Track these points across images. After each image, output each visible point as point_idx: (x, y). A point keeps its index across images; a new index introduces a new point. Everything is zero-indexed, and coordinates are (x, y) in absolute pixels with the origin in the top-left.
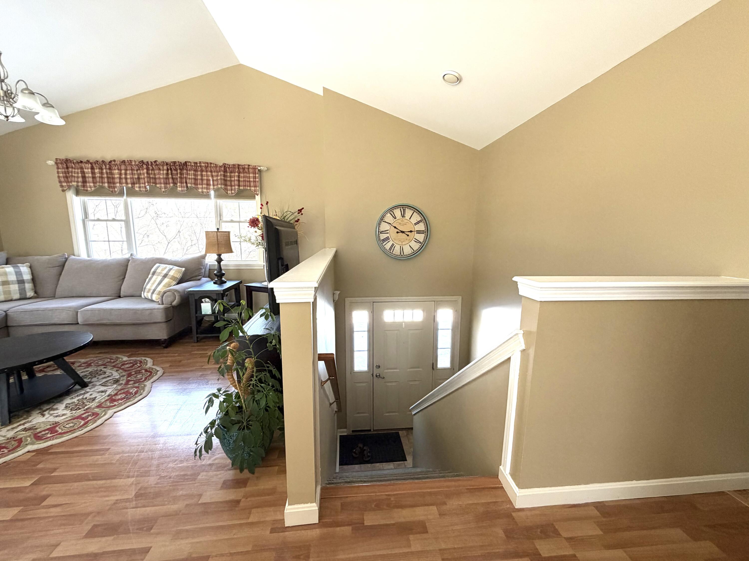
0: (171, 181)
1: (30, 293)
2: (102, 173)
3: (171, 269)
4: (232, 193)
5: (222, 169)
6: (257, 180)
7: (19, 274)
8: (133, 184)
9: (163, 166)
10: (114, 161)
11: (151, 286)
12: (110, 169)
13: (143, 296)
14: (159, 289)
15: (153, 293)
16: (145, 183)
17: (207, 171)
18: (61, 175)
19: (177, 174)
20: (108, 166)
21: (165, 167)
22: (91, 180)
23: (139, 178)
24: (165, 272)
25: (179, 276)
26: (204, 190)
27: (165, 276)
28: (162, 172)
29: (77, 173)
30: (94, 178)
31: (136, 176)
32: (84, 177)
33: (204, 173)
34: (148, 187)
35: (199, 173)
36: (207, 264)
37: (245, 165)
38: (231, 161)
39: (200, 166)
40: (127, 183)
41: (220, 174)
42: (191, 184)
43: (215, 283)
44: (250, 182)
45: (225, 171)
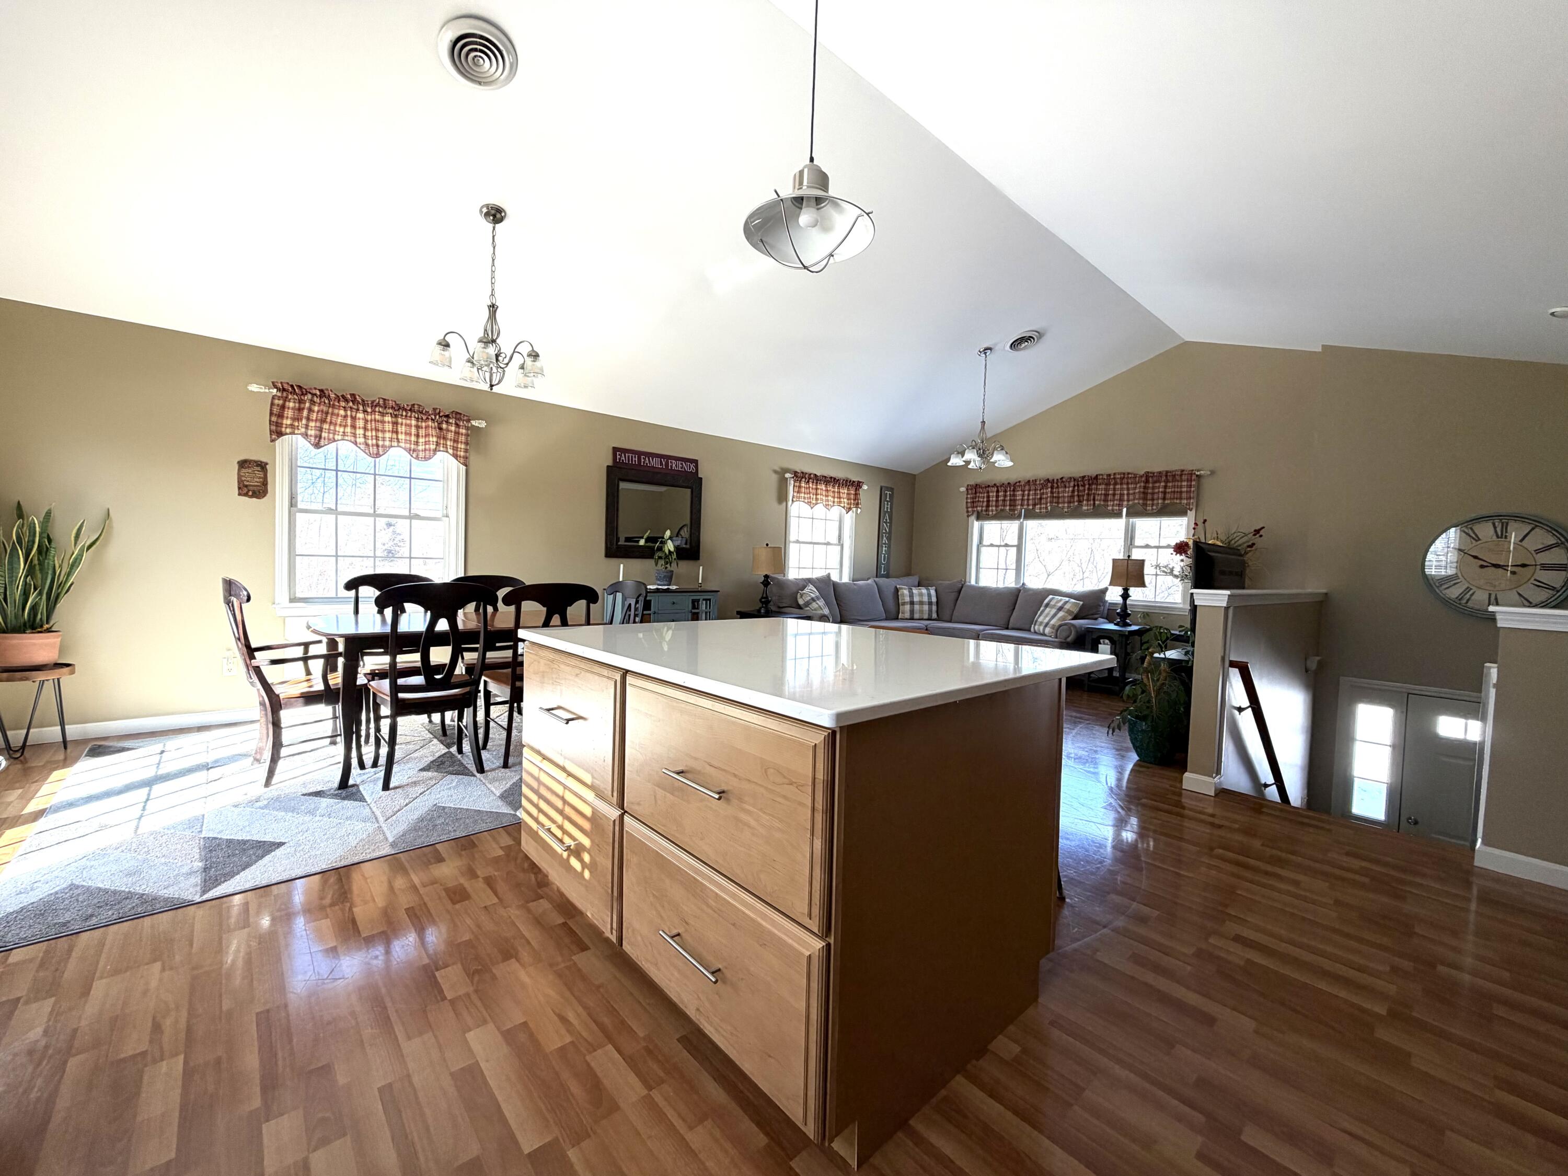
0: (1076, 498)
1: (934, 616)
2: (1005, 496)
3: (1066, 602)
4: (1153, 509)
5: (1143, 479)
6: (1192, 489)
7: (929, 595)
9: (1069, 482)
10: (1019, 482)
11: (1045, 619)
12: (1014, 491)
13: (1032, 630)
14: (1052, 622)
15: (1046, 626)
16: (1046, 504)
17: (1121, 484)
18: (969, 501)
19: (1085, 490)
20: (1012, 488)
21: (1072, 484)
22: (994, 503)
23: (1041, 499)
24: (1060, 604)
25: (1075, 610)
26: (1115, 508)
27: (1060, 609)
28: (1067, 490)
29: (982, 497)
30: (997, 501)
31: (1039, 497)
32: (988, 501)
33: (1118, 487)
34: (1049, 508)
35: (1112, 487)
36: (1107, 601)
37: (1176, 471)
38: (1157, 467)
39: (1114, 478)
40: (1028, 505)
41: (1138, 485)
42: (1100, 500)
43: (1116, 624)
44: (1181, 492)
45: (1147, 481)
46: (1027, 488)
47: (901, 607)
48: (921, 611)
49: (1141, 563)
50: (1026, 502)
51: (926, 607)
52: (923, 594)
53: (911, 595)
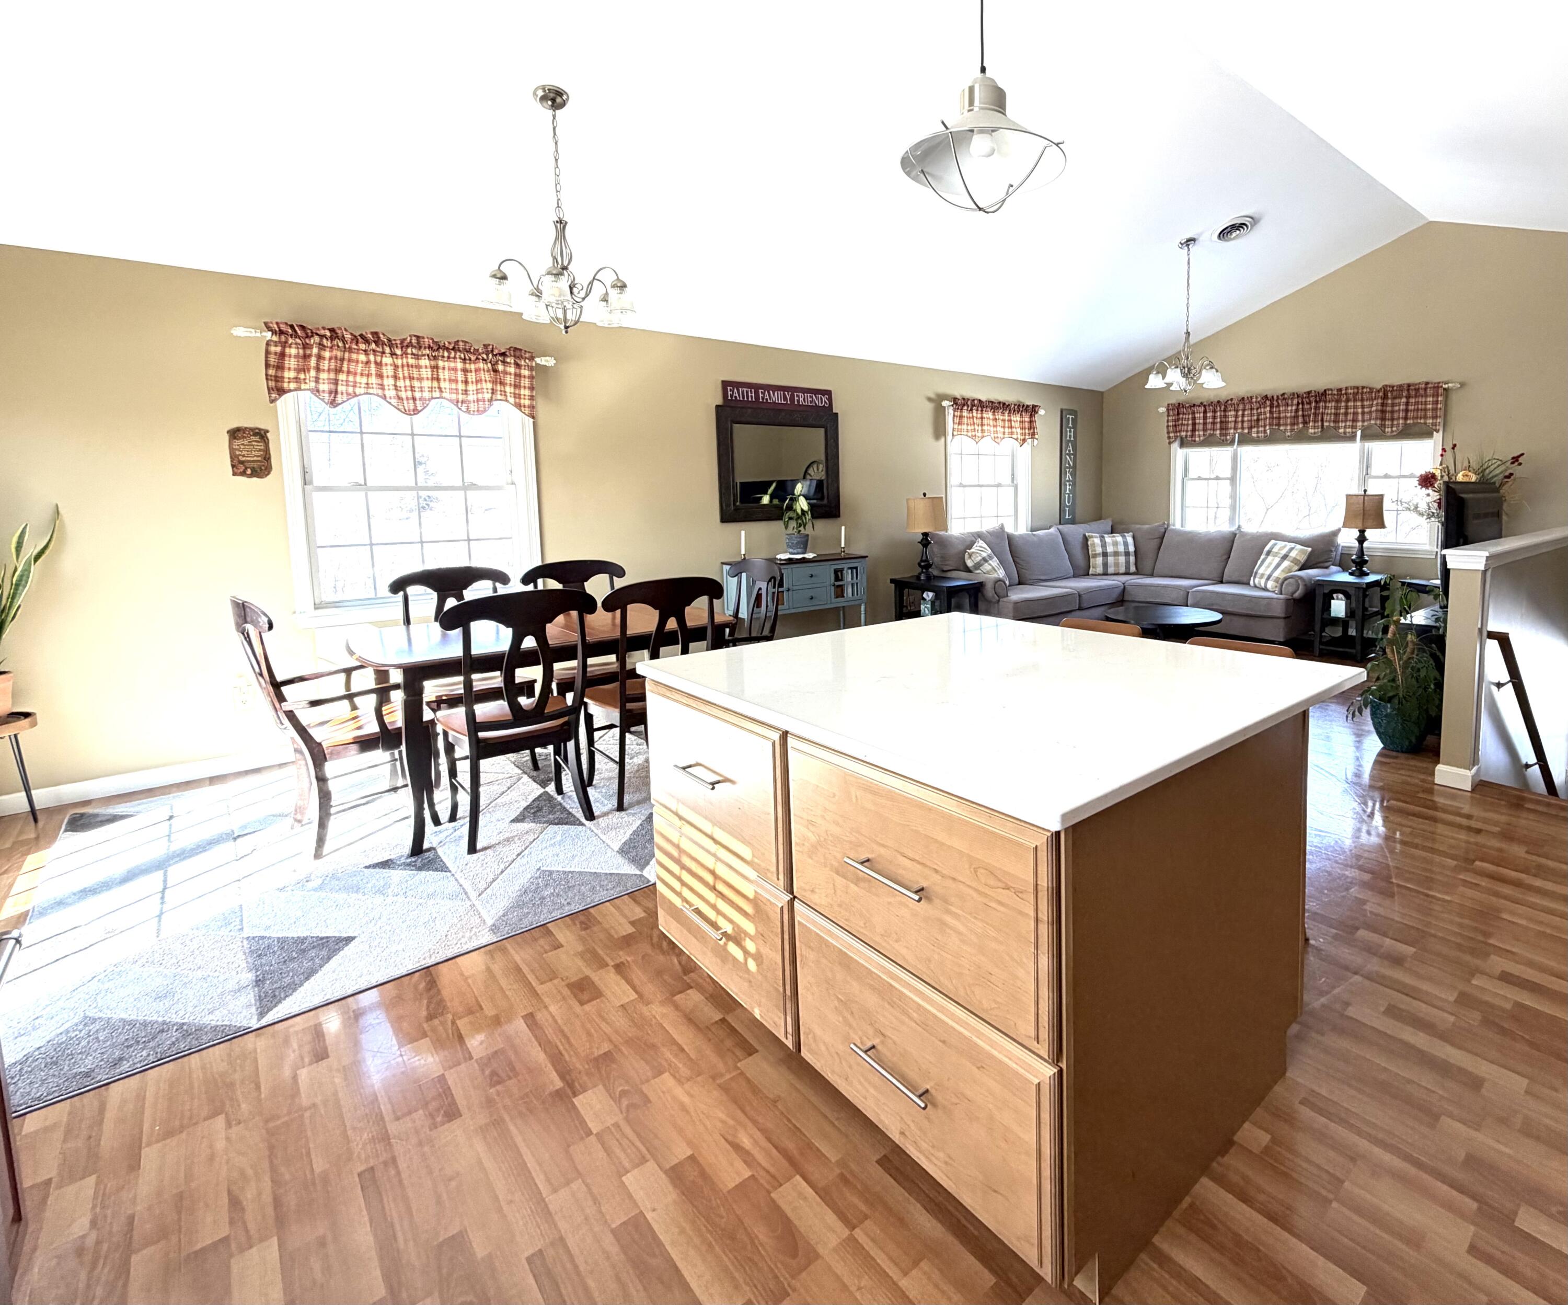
0: (1300, 420)
1: (1133, 569)
2: (1214, 417)
3: (1292, 549)
4: (1392, 431)
5: (1381, 394)
6: (1439, 406)
7: (1126, 544)
8: (1250, 428)
9: (1292, 399)
10: (1232, 400)
11: (1266, 570)
12: (1225, 411)
13: (1252, 583)
14: (1276, 574)
15: (1268, 579)
16: (1265, 426)
17: (1355, 400)
18: (1170, 424)
19: (1311, 409)
20: (1223, 408)
21: (1295, 402)
22: (1201, 427)
23: (1258, 420)
24: (1284, 552)
25: (1303, 558)
26: (1348, 430)
27: (1285, 557)
28: (1289, 408)
29: (1187, 420)
30: (1205, 424)
31: (1255, 418)
32: (1194, 424)
33: (1351, 404)
34: (1268, 432)
35: (1343, 404)
36: (1338, 545)
37: (1419, 383)
38: (1397, 379)
39: (1346, 394)
40: (1243, 428)
41: (1375, 402)
42: (1329, 421)
43: (1351, 574)
44: (1426, 410)
45: (1385, 397)
46: (1241, 407)
47: (1092, 560)
48: (1117, 564)
49: (1380, 498)
50: (1240, 425)
51: (1122, 559)
52: (1119, 543)
53: (1104, 545)
